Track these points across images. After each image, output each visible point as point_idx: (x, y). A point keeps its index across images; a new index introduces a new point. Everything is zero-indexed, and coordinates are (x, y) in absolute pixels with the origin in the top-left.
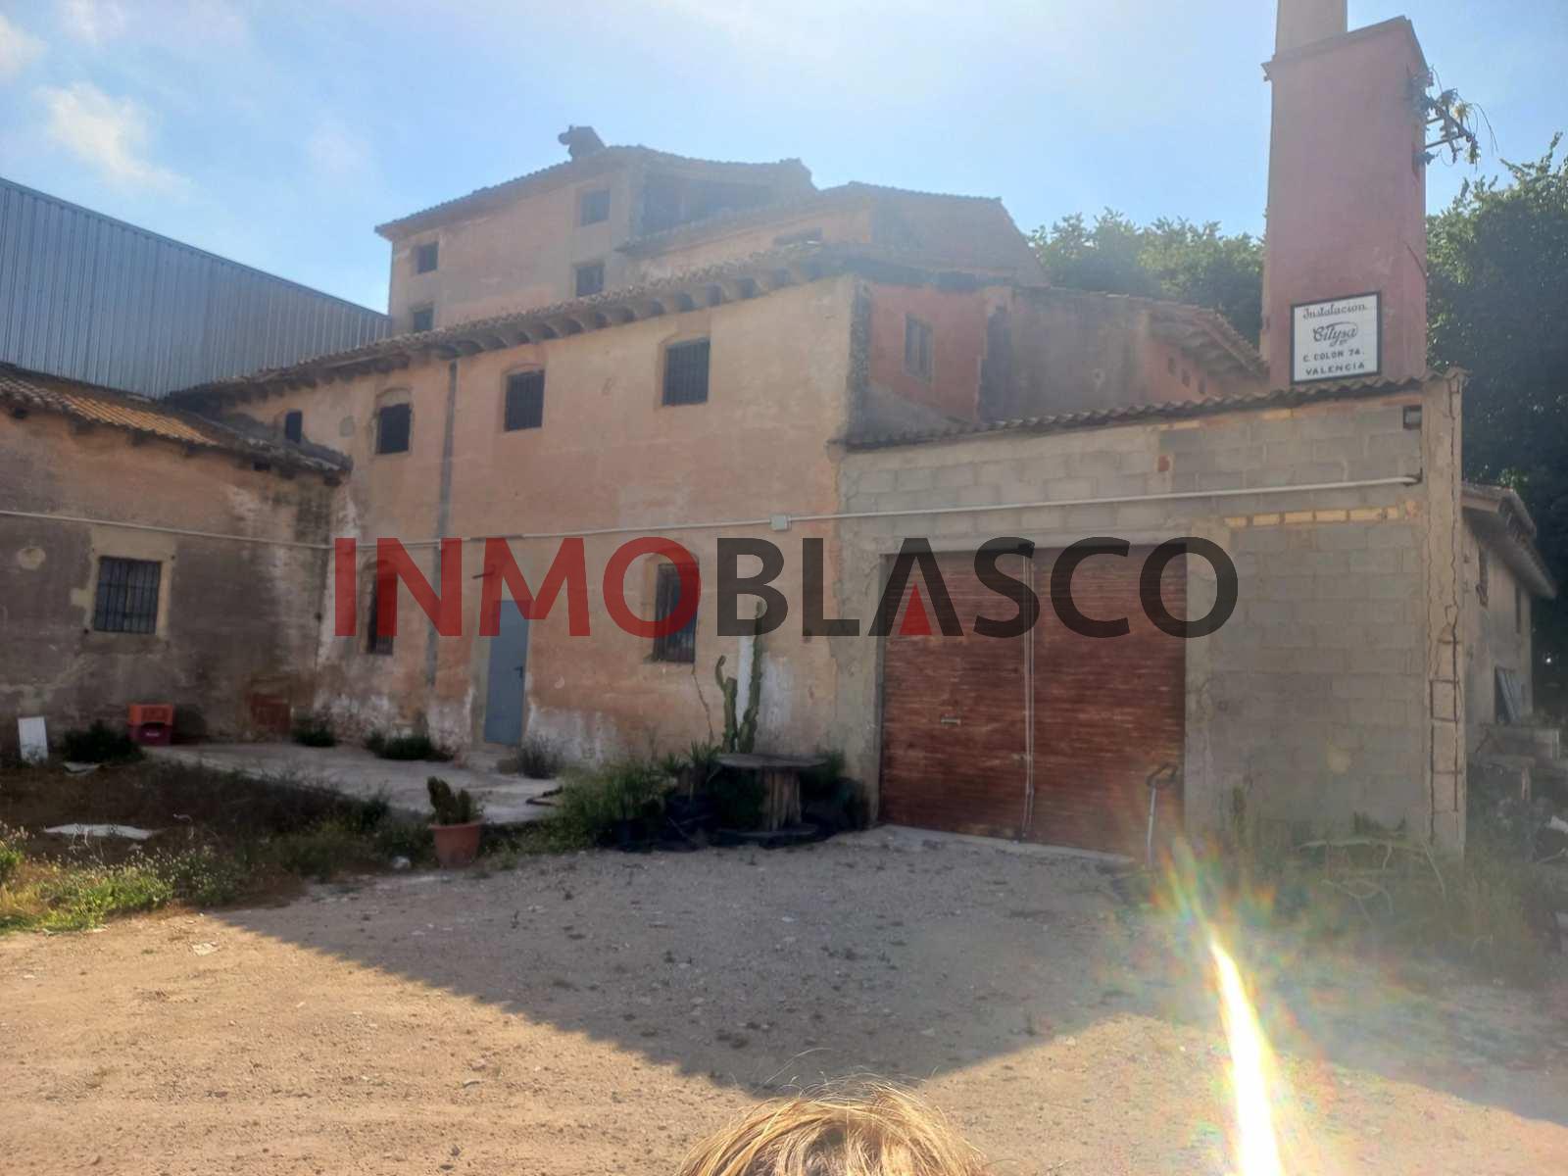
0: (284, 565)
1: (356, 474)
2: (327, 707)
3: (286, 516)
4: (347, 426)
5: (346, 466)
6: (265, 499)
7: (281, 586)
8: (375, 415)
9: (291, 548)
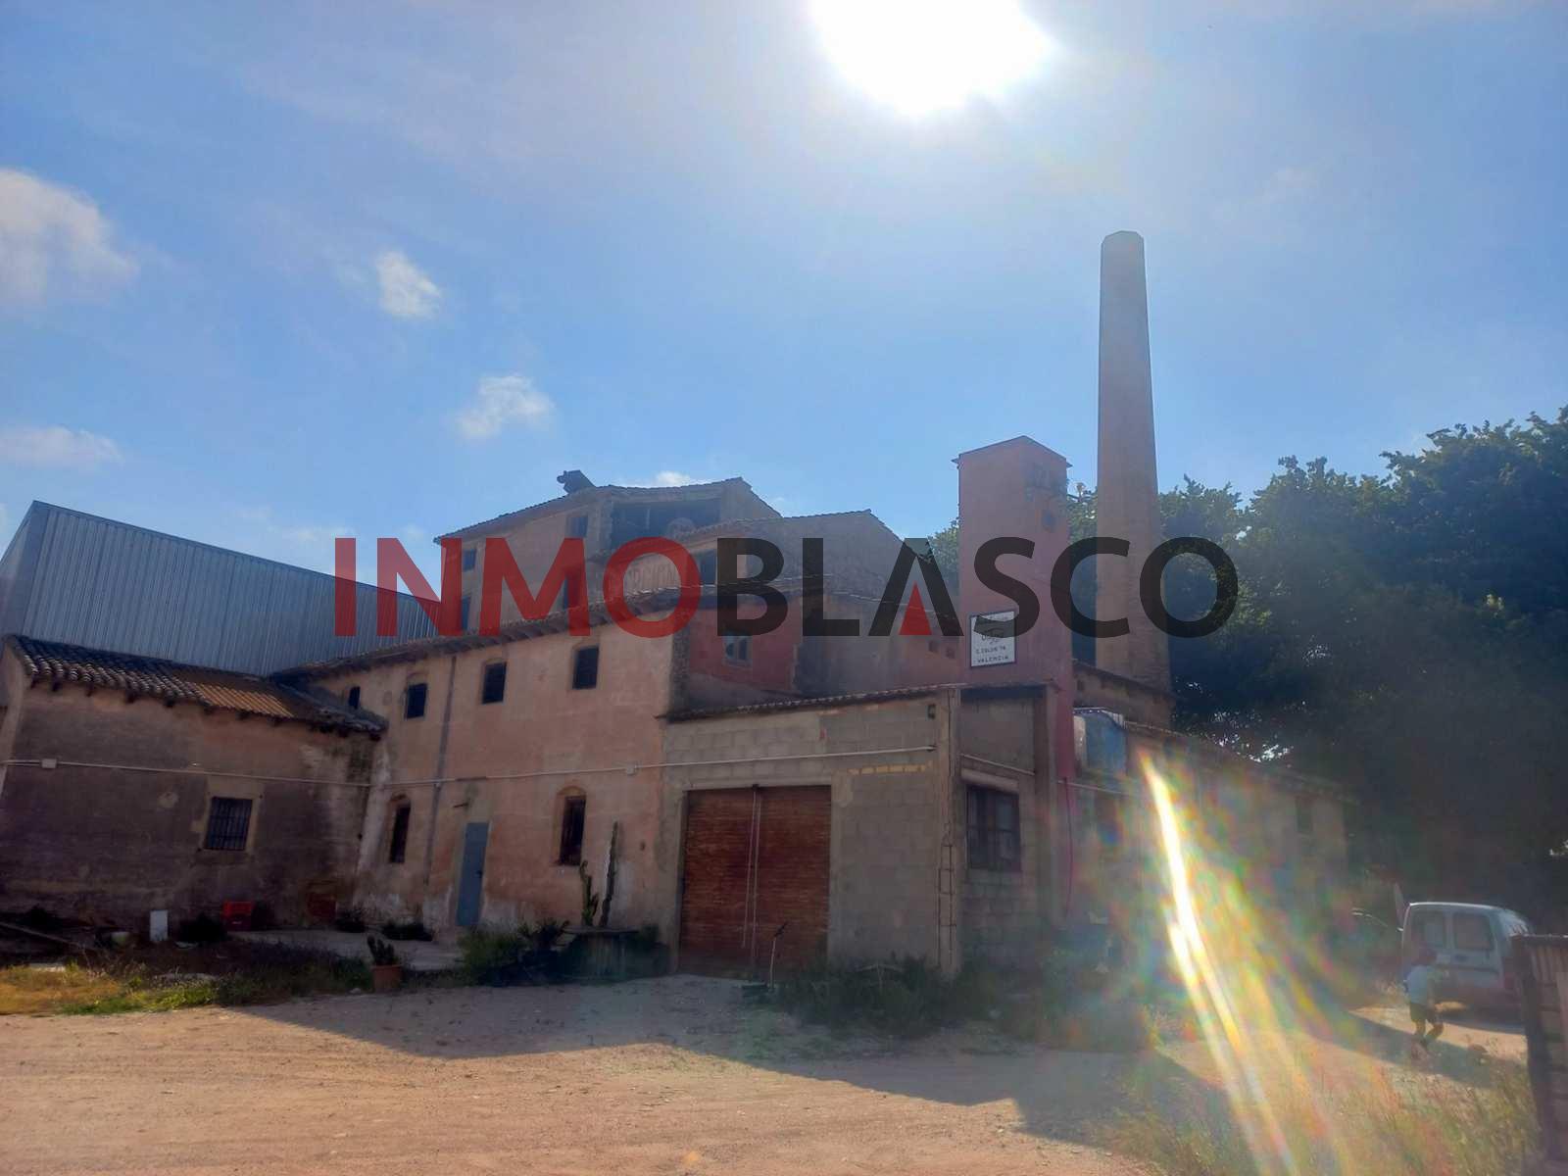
0: (337, 798)
1: (391, 730)
2: (361, 903)
3: (341, 763)
4: (387, 699)
5: (384, 728)
6: (327, 753)
7: (335, 814)
8: (405, 690)
9: (343, 787)
